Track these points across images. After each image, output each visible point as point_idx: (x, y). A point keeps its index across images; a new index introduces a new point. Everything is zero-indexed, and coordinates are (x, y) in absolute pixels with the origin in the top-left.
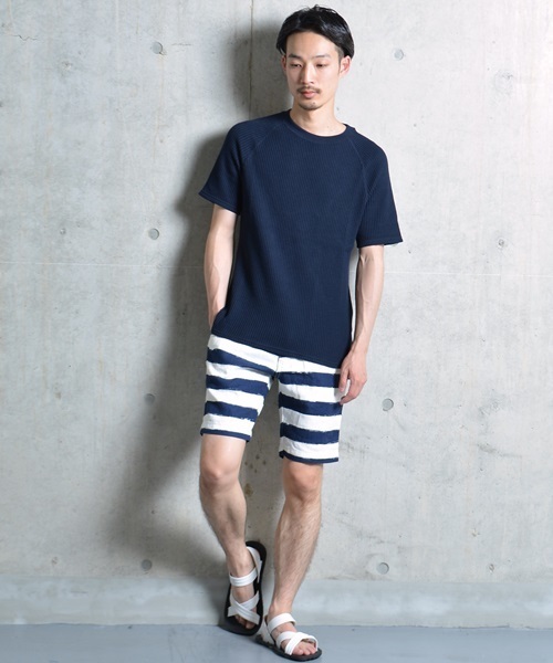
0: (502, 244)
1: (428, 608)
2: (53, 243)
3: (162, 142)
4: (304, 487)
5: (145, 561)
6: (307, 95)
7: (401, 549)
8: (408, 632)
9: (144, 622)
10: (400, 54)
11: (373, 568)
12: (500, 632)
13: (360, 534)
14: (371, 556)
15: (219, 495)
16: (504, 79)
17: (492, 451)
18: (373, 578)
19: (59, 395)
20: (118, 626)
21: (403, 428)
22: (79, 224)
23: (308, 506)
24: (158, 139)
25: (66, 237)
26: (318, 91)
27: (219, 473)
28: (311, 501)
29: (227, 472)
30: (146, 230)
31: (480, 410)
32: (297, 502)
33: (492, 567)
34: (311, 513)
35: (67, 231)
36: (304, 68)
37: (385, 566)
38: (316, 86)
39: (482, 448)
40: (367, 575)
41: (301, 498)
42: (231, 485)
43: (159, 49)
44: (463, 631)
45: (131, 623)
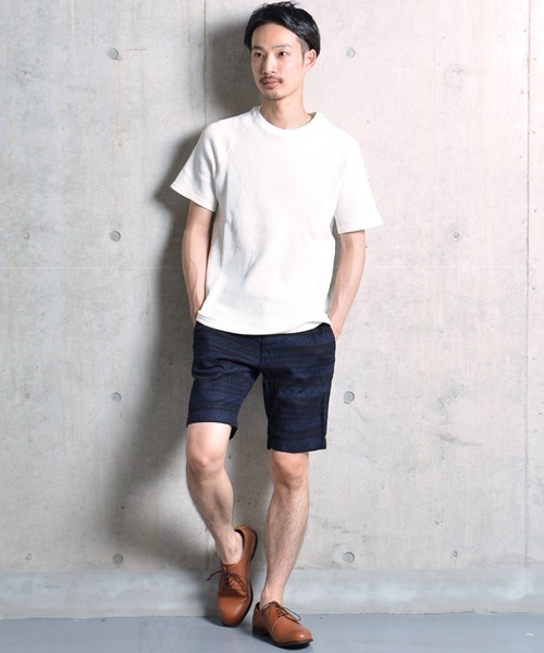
0: (457, 236)
1: (394, 596)
2: (17, 248)
3: (120, 145)
4: (289, 475)
5: (116, 555)
6: (270, 85)
7: (365, 538)
8: (375, 619)
9: (117, 615)
10: (351, 53)
11: (338, 557)
12: (465, 618)
13: (325, 525)
14: (336, 546)
15: (205, 483)
16: (454, 74)
17: (452, 440)
18: (339, 567)
19: (28, 396)
20: (91, 620)
21: (364, 420)
22: (42, 228)
23: (294, 493)
24: (116, 143)
25: (30, 242)
26: (281, 81)
27: (205, 460)
28: (297, 488)
29: (213, 460)
30: (108, 232)
31: (440, 400)
32: (284, 490)
33: (456, 554)
34: (298, 499)
35: (31, 235)
36: (265, 58)
37: (350, 556)
38: (278, 75)
39: (443, 437)
40: (334, 565)
41: (287, 486)
42: (218, 472)
43: (115, 55)
44: (429, 617)
45: (103, 616)
